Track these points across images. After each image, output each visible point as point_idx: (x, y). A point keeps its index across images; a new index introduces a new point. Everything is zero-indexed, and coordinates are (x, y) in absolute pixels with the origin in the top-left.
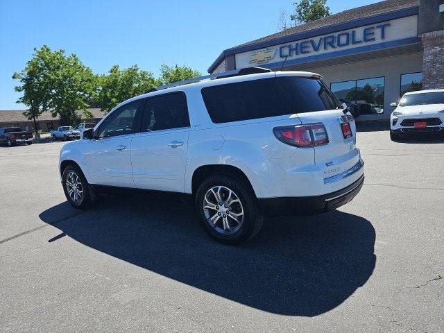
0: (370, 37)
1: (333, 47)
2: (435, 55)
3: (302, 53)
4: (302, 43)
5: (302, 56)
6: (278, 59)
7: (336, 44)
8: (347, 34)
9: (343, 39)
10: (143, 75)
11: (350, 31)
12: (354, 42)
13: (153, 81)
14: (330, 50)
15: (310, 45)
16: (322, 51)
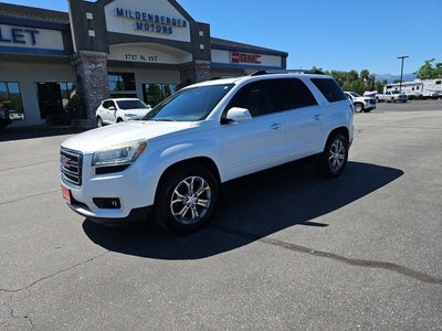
2: (92, 70)
12: (1, 40)
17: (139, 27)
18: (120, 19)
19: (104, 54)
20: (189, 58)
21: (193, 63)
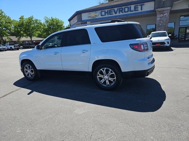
0: (136, 9)
1: (122, 12)
2: (161, 18)
3: (110, 14)
4: (110, 10)
5: (110, 16)
6: (100, 17)
7: (123, 11)
8: (128, 7)
9: (126, 10)
10: (36, 21)
11: (129, 6)
12: (131, 11)
13: (41, 24)
14: (121, 14)
15: (113, 11)
16: (118, 14)
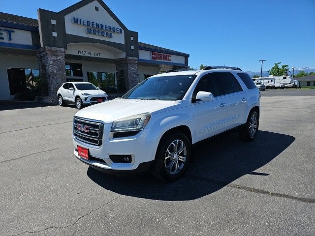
17: (89, 32)
18: (75, 25)
19: (63, 49)
20: (124, 55)
21: (126, 59)
